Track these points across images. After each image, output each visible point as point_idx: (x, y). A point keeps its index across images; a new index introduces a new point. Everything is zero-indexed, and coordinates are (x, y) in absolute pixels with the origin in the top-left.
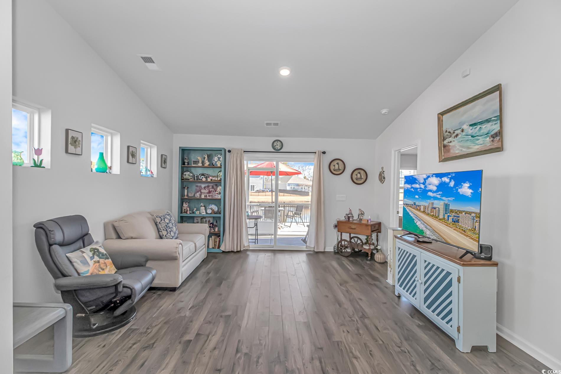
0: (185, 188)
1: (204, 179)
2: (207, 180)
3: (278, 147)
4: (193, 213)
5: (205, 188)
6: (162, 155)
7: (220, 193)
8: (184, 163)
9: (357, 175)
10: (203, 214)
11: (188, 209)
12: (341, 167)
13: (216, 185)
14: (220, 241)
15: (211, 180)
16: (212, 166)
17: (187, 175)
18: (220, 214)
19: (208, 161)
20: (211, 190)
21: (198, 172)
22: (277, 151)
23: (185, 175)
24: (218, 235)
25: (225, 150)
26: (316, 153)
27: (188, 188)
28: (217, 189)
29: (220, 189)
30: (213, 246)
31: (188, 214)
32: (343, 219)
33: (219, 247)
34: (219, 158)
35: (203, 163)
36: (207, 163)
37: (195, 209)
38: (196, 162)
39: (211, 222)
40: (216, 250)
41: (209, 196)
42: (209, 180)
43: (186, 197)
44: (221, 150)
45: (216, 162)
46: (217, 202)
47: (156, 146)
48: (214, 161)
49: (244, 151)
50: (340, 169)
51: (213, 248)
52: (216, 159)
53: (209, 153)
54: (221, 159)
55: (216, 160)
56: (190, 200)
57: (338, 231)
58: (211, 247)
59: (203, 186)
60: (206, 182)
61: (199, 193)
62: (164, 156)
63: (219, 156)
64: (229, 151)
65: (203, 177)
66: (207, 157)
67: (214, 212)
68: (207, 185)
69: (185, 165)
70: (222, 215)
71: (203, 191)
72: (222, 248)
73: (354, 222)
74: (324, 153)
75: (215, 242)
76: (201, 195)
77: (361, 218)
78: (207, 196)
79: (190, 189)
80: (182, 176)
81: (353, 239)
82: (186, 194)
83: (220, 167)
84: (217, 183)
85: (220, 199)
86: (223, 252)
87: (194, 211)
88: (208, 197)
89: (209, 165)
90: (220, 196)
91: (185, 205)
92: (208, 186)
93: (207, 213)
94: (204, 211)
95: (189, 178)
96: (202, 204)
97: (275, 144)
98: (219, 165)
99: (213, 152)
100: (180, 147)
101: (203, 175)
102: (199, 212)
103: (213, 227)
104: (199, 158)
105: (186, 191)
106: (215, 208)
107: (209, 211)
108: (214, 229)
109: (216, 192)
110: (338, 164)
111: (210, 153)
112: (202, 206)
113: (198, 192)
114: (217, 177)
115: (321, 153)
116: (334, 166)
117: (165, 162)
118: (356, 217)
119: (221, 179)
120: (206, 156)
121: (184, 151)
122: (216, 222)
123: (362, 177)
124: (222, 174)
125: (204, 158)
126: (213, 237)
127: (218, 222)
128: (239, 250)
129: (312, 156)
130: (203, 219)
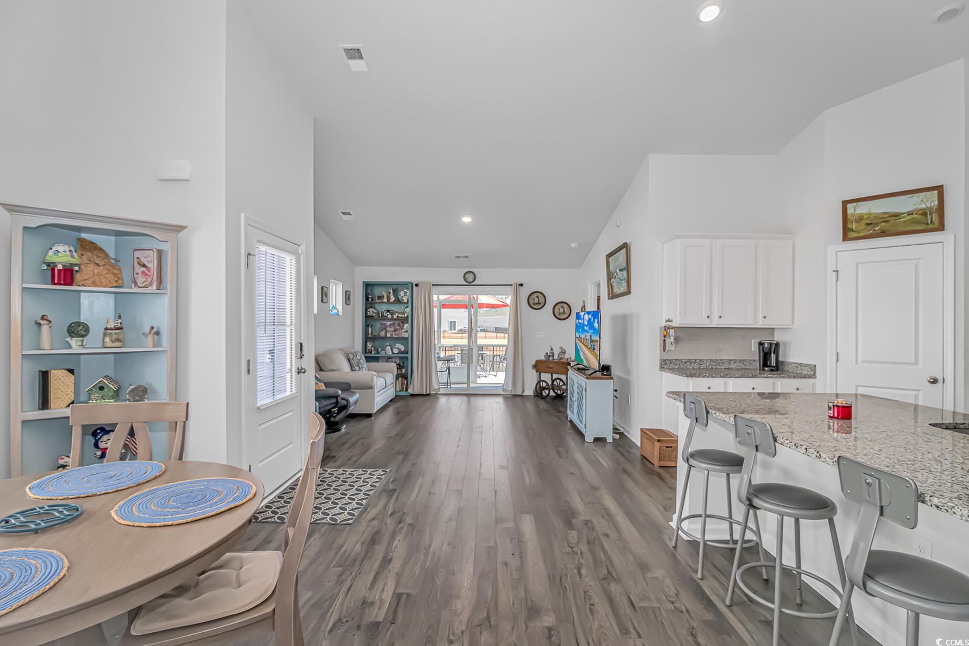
0: (368, 326)
1: (390, 316)
2: (392, 317)
3: (470, 279)
4: (378, 353)
5: (390, 326)
6: (346, 292)
7: (407, 331)
8: (367, 299)
9: (559, 309)
10: (389, 354)
11: (373, 349)
12: (542, 301)
13: (403, 322)
14: (407, 384)
15: (397, 317)
16: (398, 301)
17: (371, 311)
18: (407, 353)
19: (394, 296)
20: (397, 328)
21: (382, 308)
22: (470, 284)
23: (369, 311)
24: (405, 377)
25: (412, 284)
26: (512, 285)
27: (372, 326)
28: (403, 326)
29: (407, 326)
30: (400, 389)
31: (373, 354)
32: (543, 358)
33: (407, 390)
34: (405, 293)
35: (388, 298)
36: (393, 299)
37: (380, 349)
38: (380, 297)
39: (398, 363)
40: (404, 393)
41: (395, 334)
42: (395, 317)
43: (370, 336)
44: (408, 284)
45: (402, 297)
46: (404, 340)
47: (341, 284)
48: (400, 296)
49: (433, 285)
50: (540, 303)
51: (400, 391)
52: (402, 293)
53: (394, 287)
54: (408, 294)
55: (402, 295)
56: (374, 339)
57: (537, 372)
58: (398, 390)
59: (388, 323)
60: (392, 319)
61: (385, 331)
62: (348, 293)
63: (405, 290)
64: (417, 285)
65: (388, 313)
66: (393, 291)
67: (400, 352)
68: (392, 322)
69: (369, 301)
70: (409, 355)
71: (388, 329)
72: (410, 391)
73: (555, 361)
74: (521, 285)
75: (402, 384)
76: (386, 334)
77: (562, 357)
78: (392, 334)
79: (373, 327)
80: (366, 313)
81: (555, 381)
82: (370, 332)
83: (407, 303)
84: (404, 320)
85: (407, 338)
86: (412, 395)
87: (379, 351)
88: (394, 336)
89: (395, 300)
90: (407, 334)
91: (369, 345)
92: (394, 324)
93: (393, 353)
94: (390, 351)
95: (374, 315)
96: (387, 344)
97: (467, 276)
98: (406, 301)
99: (400, 287)
100: (364, 282)
101: (388, 311)
102: (384, 352)
103: (399, 368)
104: (384, 293)
105: (370, 329)
106: (403, 348)
107: (396, 351)
108: (401, 371)
109: (403, 331)
110: (537, 297)
111: (396, 287)
112: (387, 346)
113: (382, 330)
114: (404, 313)
115: (518, 285)
116: (534, 299)
117: (349, 299)
118: (556, 357)
119: (408, 316)
120: (391, 291)
121: (368, 286)
122: (403, 363)
123: (566, 311)
124: (408, 310)
125: (390, 293)
126: (400, 379)
127: (405, 363)
128: (428, 393)
129: (509, 289)
130: (388, 359)
